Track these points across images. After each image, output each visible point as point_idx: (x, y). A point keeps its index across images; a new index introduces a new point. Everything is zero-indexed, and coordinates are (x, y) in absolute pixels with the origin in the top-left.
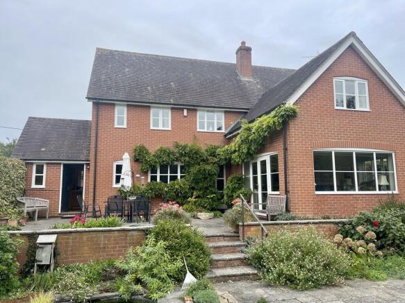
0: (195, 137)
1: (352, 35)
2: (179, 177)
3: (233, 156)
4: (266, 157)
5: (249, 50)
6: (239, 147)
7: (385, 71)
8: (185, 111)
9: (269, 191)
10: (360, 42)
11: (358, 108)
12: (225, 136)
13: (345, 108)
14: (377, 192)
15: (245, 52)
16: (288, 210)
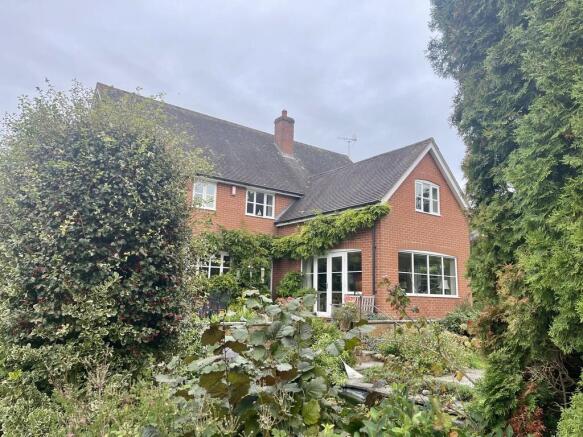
0: (243, 222)
1: (431, 140)
2: (221, 271)
3: (299, 249)
4: (343, 254)
5: (291, 121)
6: (309, 240)
7: (454, 180)
8: (234, 189)
9: (345, 290)
10: (437, 149)
11: (431, 212)
12: (276, 223)
13: (422, 211)
14: (444, 295)
15: (287, 124)
16: (375, 311)
